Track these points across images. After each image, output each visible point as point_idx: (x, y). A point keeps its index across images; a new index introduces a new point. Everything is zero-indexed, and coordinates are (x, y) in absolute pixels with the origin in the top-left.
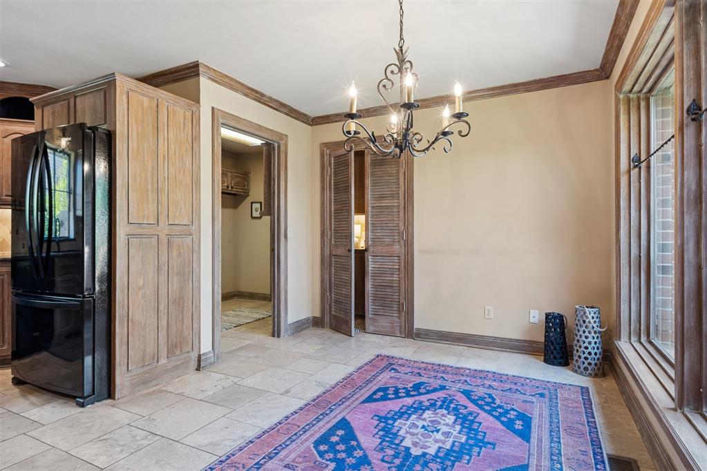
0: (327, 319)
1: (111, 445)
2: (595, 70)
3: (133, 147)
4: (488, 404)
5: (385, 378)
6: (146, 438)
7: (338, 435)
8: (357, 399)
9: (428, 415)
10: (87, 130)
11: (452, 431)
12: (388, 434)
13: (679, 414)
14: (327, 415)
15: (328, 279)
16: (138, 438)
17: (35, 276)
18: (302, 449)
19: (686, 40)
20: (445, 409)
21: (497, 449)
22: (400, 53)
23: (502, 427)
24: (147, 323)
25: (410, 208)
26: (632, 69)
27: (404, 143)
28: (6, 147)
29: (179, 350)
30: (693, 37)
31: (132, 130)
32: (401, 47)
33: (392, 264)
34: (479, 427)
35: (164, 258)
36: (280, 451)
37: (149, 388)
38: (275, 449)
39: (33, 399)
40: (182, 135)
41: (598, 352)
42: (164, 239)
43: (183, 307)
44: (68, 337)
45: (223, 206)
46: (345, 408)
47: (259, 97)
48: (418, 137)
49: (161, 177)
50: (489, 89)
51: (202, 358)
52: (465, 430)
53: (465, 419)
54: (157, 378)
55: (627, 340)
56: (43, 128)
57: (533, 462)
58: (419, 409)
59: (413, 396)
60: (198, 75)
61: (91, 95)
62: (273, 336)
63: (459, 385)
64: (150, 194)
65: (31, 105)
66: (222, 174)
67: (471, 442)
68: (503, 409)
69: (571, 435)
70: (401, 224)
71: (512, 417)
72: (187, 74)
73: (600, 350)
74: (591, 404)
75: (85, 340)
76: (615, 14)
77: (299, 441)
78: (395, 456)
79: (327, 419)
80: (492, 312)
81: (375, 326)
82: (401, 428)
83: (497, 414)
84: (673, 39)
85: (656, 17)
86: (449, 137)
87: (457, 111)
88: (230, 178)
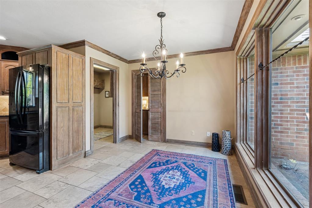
0: (134, 136)
1: (50, 189)
2: (229, 47)
3: (59, 73)
4: (192, 167)
5: (156, 158)
6: (65, 186)
7: (138, 182)
8: (145, 167)
9: (171, 172)
10: (40, 67)
11: (179, 178)
12: (156, 180)
13: (256, 170)
14: (134, 174)
15: (134, 121)
16: (61, 186)
17: (19, 123)
18: (125, 188)
19: (259, 41)
20: (177, 170)
21: (195, 184)
22: (161, 41)
23: (197, 176)
24: (65, 140)
25: (165, 95)
26: (241, 49)
27: (162, 74)
28: (6, 71)
29: (77, 150)
30: (261, 41)
31: (58, 66)
32: (161, 39)
33: (158, 115)
34: (189, 176)
35: (71, 115)
36: (116, 189)
37: (65, 165)
38: (115, 188)
39: (18, 171)
40: (78, 68)
41: (230, 147)
42: (71, 108)
43: (79, 134)
44: (33, 145)
45: (94, 93)
46: (141, 171)
47: (108, 53)
48: (167, 72)
49: (70, 84)
50: (193, 53)
51: (86, 153)
52: (184, 177)
53: (184, 173)
54: (69, 161)
55: (239, 142)
56: (22, 65)
57: (208, 188)
58: (168, 170)
59: (166, 165)
60: (85, 45)
61: (42, 53)
62: (114, 143)
63: (182, 160)
64: (66, 91)
65: (17, 55)
66: (94, 81)
67: (186, 182)
68: (197, 169)
69: (221, 178)
70: (162, 101)
71: (201, 172)
72: (80, 44)
73: (231, 146)
74: (227, 166)
75: (40, 146)
76: (236, 29)
77: (123, 185)
78: (159, 189)
79: (134, 175)
80: (194, 133)
81: (152, 138)
82: (161, 178)
83: (195, 171)
84: (255, 40)
85: (249, 33)
86: (178, 72)
87: (181, 64)
88: (97, 82)
